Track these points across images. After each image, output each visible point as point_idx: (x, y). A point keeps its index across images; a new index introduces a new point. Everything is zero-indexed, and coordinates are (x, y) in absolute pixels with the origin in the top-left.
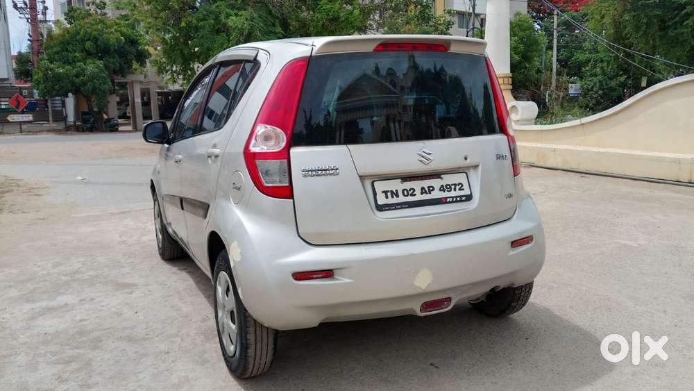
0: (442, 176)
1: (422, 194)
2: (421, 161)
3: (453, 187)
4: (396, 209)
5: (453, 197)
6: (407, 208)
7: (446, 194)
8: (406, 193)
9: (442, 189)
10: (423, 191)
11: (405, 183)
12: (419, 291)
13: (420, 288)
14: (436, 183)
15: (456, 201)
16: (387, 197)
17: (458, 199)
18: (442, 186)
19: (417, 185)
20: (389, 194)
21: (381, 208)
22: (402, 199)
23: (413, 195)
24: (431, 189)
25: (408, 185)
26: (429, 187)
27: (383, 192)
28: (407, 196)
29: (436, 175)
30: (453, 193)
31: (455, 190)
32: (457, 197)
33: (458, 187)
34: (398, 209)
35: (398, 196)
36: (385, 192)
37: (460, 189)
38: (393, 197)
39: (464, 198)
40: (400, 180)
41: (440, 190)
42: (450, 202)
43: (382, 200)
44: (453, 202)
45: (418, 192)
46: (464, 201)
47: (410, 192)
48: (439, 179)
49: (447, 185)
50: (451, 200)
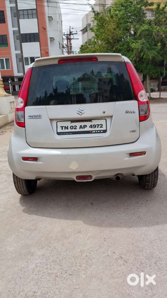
0: (92, 121)
1: (80, 128)
2: (78, 114)
3: (97, 126)
4: (66, 134)
5: (96, 131)
6: (71, 134)
7: (93, 129)
8: (72, 127)
9: (91, 126)
10: (81, 127)
11: (72, 123)
12: (71, 171)
13: (73, 170)
14: (88, 124)
15: (98, 133)
16: (62, 129)
17: (99, 132)
18: (91, 125)
19: (78, 124)
20: (64, 128)
21: (59, 134)
22: (69, 130)
23: (75, 129)
24: (85, 126)
25: (74, 124)
26: (84, 126)
27: (61, 127)
28: (72, 129)
29: (90, 120)
30: (96, 129)
31: (98, 127)
32: (98, 131)
33: (99, 126)
34: (67, 134)
35: (67, 129)
36: (62, 127)
37: (100, 127)
38: (65, 129)
39: (102, 131)
40: (70, 122)
41: (90, 127)
42: (94, 133)
43: (60, 130)
44: (95, 133)
45: (78, 127)
46: (102, 133)
47: (74, 128)
48: (91, 122)
49: (94, 125)
50: (94, 132)
